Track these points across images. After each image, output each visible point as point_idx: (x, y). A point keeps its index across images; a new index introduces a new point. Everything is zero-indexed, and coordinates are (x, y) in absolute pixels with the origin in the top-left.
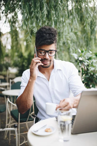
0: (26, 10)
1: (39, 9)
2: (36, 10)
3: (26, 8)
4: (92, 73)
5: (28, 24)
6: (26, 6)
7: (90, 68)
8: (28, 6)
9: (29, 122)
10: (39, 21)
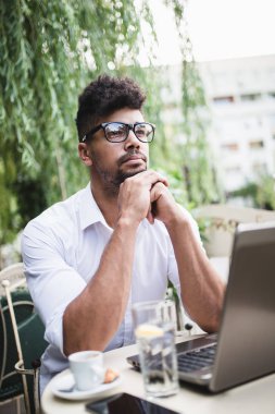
1: (6, 56)
10: (7, 88)
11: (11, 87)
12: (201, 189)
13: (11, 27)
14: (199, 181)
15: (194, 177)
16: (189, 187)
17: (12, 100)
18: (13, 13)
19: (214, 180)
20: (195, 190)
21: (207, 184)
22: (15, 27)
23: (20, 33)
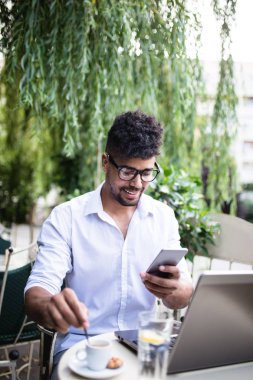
0: (36, 58)
1: (69, 61)
2: (62, 62)
3: (36, 53)
4: (188, 226)
5: (38, 91)
6: (38, 47)
7: (185, 214)
8: (41, 48)
9: (20, 344)
10: (65, 88)
11: (69, 88)
12: (217, 190)
13: (78, 35)
14: (217, 181)
15: (212, 179)
16: (205, 192)
17: (68, 98)
18: (82, 25)
19: (230, 184)
20: (211, 189)
21: (223, 186)
22: (81, 36)
23: (84, 42)
